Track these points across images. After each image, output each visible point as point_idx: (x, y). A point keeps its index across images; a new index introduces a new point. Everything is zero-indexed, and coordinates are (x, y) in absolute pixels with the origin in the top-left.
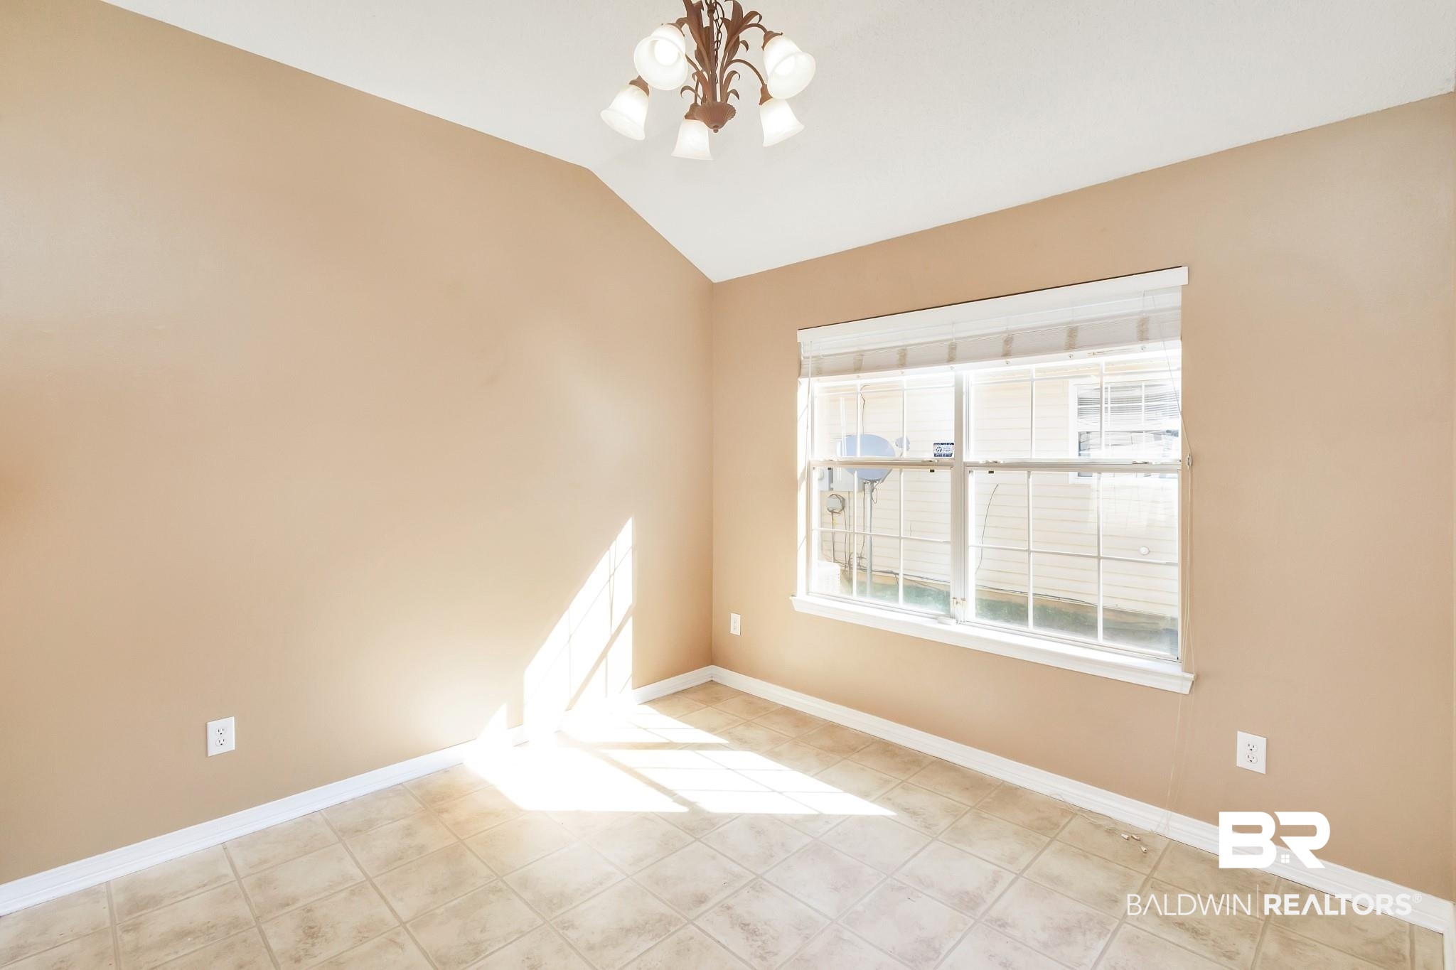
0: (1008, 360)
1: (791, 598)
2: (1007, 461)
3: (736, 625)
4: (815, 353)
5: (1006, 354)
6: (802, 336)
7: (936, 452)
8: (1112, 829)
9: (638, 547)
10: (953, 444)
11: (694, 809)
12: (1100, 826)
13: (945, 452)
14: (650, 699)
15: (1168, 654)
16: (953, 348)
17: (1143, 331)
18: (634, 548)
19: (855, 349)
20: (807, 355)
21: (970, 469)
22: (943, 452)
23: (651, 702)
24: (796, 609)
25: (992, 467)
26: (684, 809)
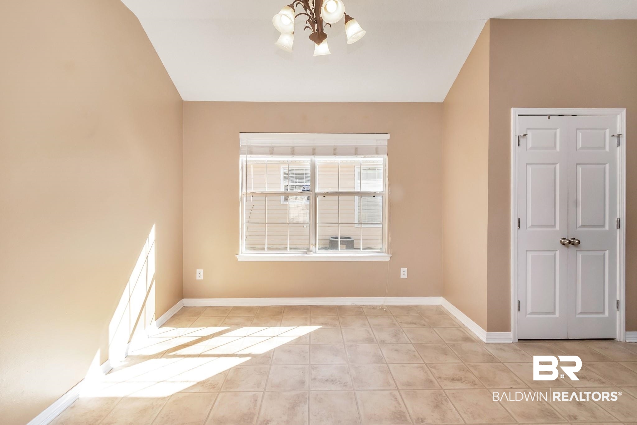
0: (336, 156)
1: (236, 256)
2: (331, 192)
3: (200, 275)
4: (249, 144)
5: (335, 154)
6: (242, 135)
7: (303, 189)
8: (374, 307)
9: (157, 241)
10: (310, 186)
11: (254, 356)
12: (370, 308)
13: (307, 189)
14: (162, 324)
15: (380, 250)
16: (314, 149)
17: (377, 152)
18: (155, 241)
19: (270, 145)
20: (243, 144)
21: (317, 195)
22: (305, 189)
23: (162, 326)
24: (239, 261)
25: (325, 195)
26: (248, 358)
